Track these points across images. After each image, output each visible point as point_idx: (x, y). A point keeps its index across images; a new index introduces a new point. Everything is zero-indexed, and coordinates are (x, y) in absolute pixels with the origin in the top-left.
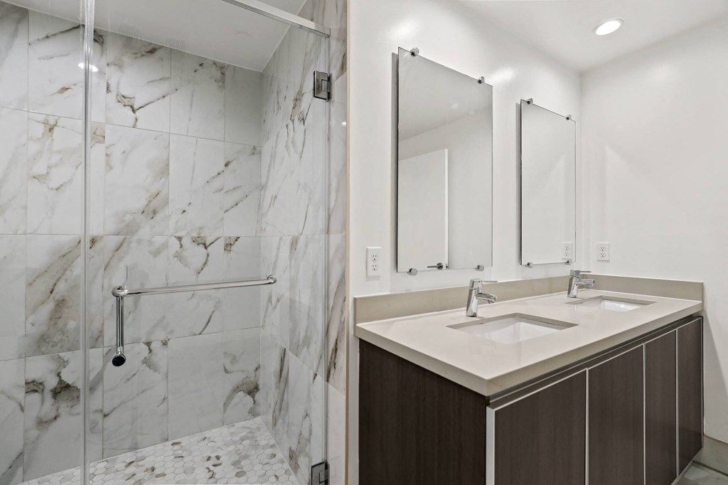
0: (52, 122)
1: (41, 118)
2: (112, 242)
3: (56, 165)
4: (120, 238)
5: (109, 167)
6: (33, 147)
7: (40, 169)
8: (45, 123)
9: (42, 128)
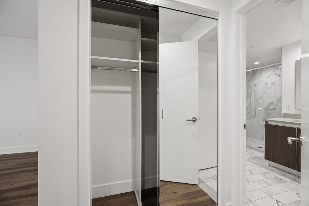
1: (265, 83)
2: (276, 103)
5: (275, 89)
6: (265, 88)
7: (265, 91)
9: (265, 84)
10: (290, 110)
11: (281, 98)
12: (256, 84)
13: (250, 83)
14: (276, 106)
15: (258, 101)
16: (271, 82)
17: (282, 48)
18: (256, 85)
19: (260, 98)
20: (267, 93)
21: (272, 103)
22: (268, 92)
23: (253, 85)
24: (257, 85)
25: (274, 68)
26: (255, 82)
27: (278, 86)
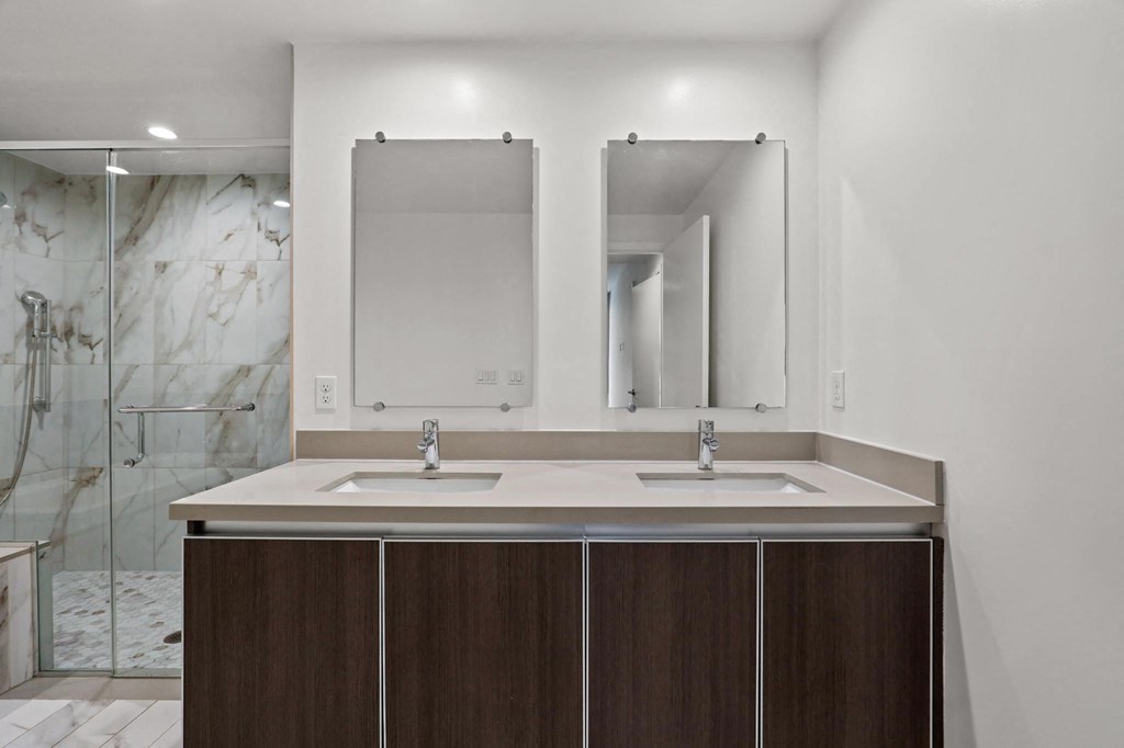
0: (221, 267)
1: (213, 264)
2: (262, 370)
3: (224, 304)
4: (269, 366)
5: (260, 300)
6: (210, 289)
7: (213, 309)
8: (217, 268)
9: (214, 273)
10: (331, 411)
11: (287, 342)
12: (165, 266)
13: (128, 257)
14: (263, 383)
15: (178, 360)
16: (242, 266)
17: (292, 47)
18: (162, 267)
19: (187, 344)
20: (222, 321)
21: (245, 371)
22: (226, 312)
23: (151, 269)
24: (169, 270)
25: (255, 194)
26: (162, 254)
27: (271, 285)
